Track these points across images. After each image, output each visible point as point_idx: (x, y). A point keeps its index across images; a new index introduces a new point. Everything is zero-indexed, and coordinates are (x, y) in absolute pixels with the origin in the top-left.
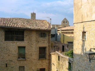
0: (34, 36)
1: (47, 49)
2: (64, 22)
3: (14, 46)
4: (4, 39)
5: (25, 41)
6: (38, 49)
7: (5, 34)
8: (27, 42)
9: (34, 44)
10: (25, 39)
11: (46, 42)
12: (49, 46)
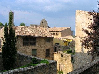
0: (43, 42)
1: (51, 50)
2: (43, 22)
3: (29, 49)
4: (22, 45)
5: (37, 45)
6: (45, 51)
7: (23, 41)
8: (38, 46)
9: (43, 47)
10: (36, 44)
11: (50, 45)
12: (52, 48)
